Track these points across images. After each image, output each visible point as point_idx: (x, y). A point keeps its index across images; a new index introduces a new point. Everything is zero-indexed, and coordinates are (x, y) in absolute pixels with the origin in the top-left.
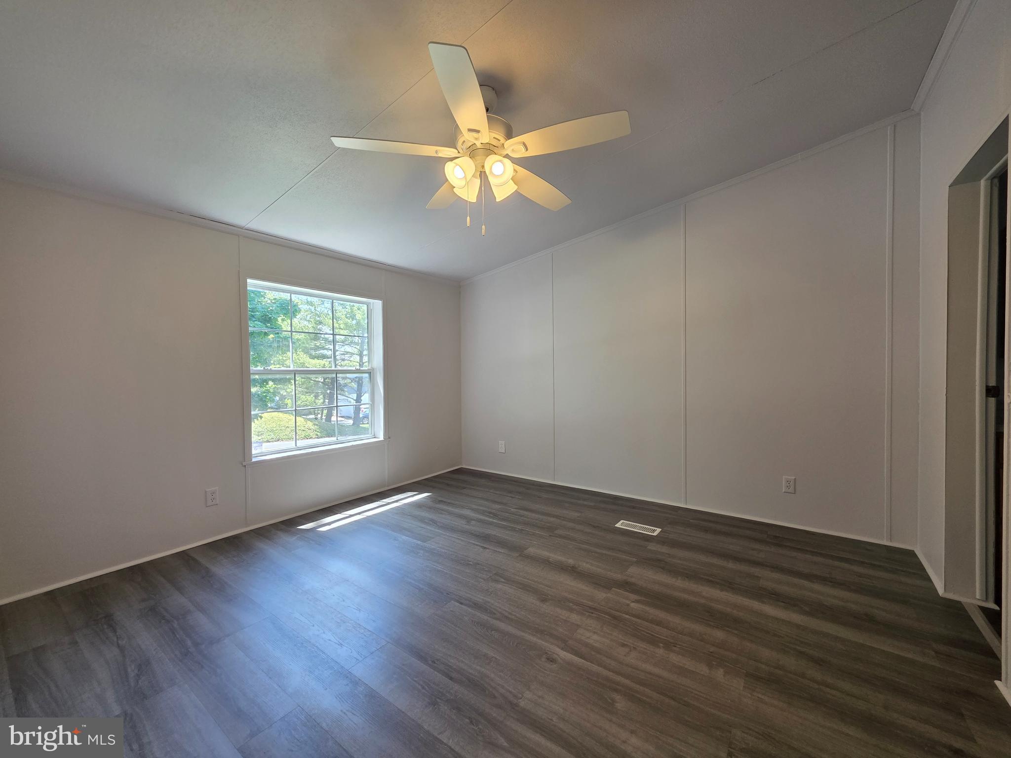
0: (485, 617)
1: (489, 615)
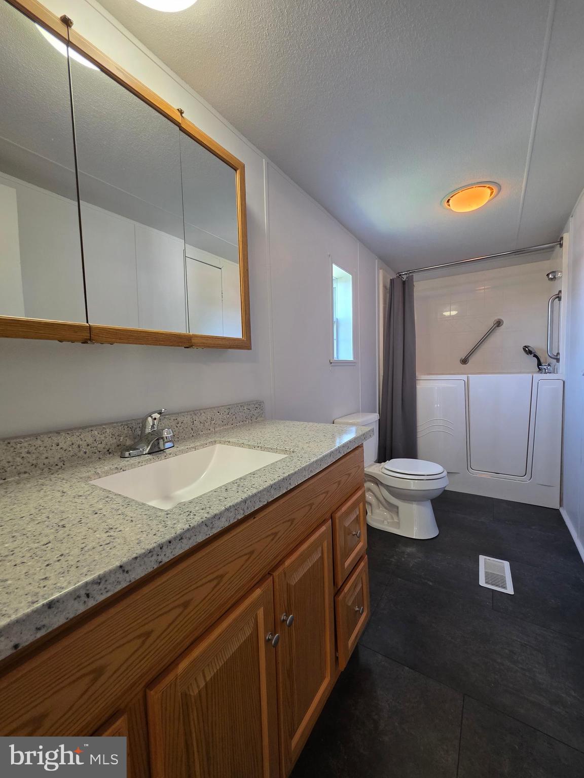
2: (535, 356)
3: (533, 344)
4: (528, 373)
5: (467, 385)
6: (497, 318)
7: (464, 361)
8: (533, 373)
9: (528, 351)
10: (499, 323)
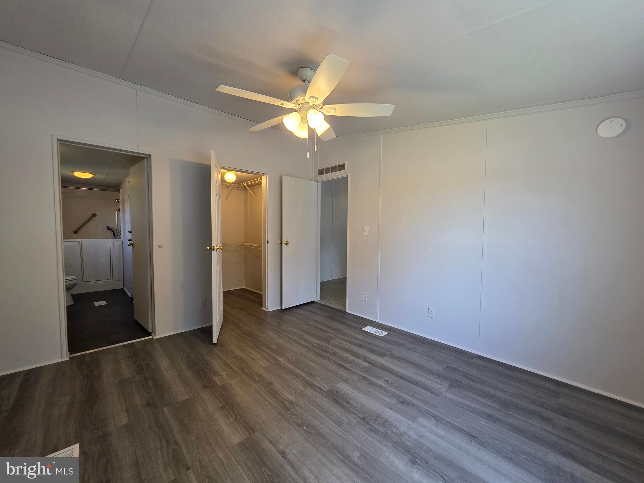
0: (308, 378)
1: (306, 379)
2: (112, 231)
3: (111, 226)
4: (109, 238)
5: (81, 244)
6: (94, 212)
7: (76, 232)
8: (111, 238)
9: (109, 229)
10: (94, 215)
